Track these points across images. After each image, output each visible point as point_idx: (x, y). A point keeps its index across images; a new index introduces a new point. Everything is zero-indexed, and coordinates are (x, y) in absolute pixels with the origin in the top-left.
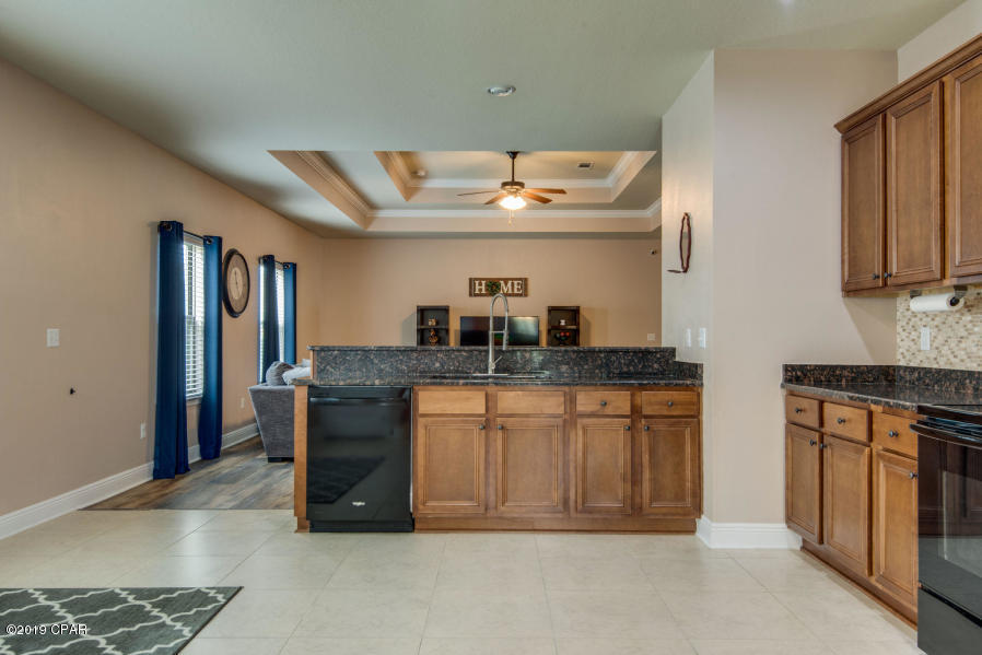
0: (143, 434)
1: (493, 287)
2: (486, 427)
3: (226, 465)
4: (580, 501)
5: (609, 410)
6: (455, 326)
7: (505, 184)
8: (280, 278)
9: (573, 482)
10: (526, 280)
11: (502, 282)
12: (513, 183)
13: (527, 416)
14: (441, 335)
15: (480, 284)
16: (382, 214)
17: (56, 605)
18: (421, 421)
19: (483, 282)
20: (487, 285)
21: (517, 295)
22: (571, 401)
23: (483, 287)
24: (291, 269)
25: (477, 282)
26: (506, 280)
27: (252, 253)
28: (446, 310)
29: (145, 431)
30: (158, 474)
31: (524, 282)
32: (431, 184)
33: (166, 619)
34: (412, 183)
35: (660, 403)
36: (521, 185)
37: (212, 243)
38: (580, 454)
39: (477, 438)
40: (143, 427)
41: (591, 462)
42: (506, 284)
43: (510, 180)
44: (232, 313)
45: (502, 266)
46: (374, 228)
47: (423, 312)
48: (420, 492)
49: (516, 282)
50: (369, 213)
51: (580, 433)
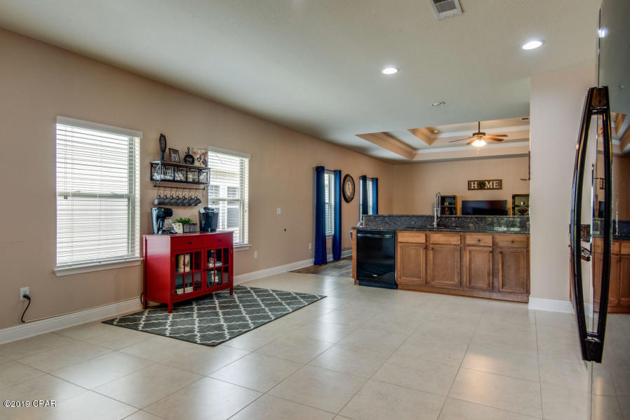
0: (310, 248)
1: (482, 185)
2: (426, 248)
3: (341, 263)
4: (468, 283)
5: (482, 244)
6: (459, 206)
7: (474, 134)
8: (370, 185)
9: (465, 275)
10: (501, 181)
11: (487, 182)
12: (479, 133)
13: (444, 244)
14: (452, 210)
15: (474, 184)
16: (420, 152)
17: (274, 293)
18: (399, 245)
19: (476, 183)
20: (478, 184)
21: (496, 189)
22: (463, 239)
23: (476, 185)
24: (375, 181)
25: (472, 183)
26: (489, 181)
27: (356, 175)
28: (454, 198)
29: (311, 246)
30: (316, 263)
31: (500, 182)
32: (442, 136)
33: (302, 300)
34: (433, 136)
35: (508, 241)
36: (484, 134)
37: (338, 173)
38: (468, 262)
39: (422, 252)
40: (310, 245)
41: (473, 266)
42: (489, 183)
43: (477, 131)
44: (347, 201)
45: (487, 173)
46: (416, 159)
47: (443, 199)
48: (399, 273)
49: (495, 182)
50: (414, 152)
51: (468, 253)
